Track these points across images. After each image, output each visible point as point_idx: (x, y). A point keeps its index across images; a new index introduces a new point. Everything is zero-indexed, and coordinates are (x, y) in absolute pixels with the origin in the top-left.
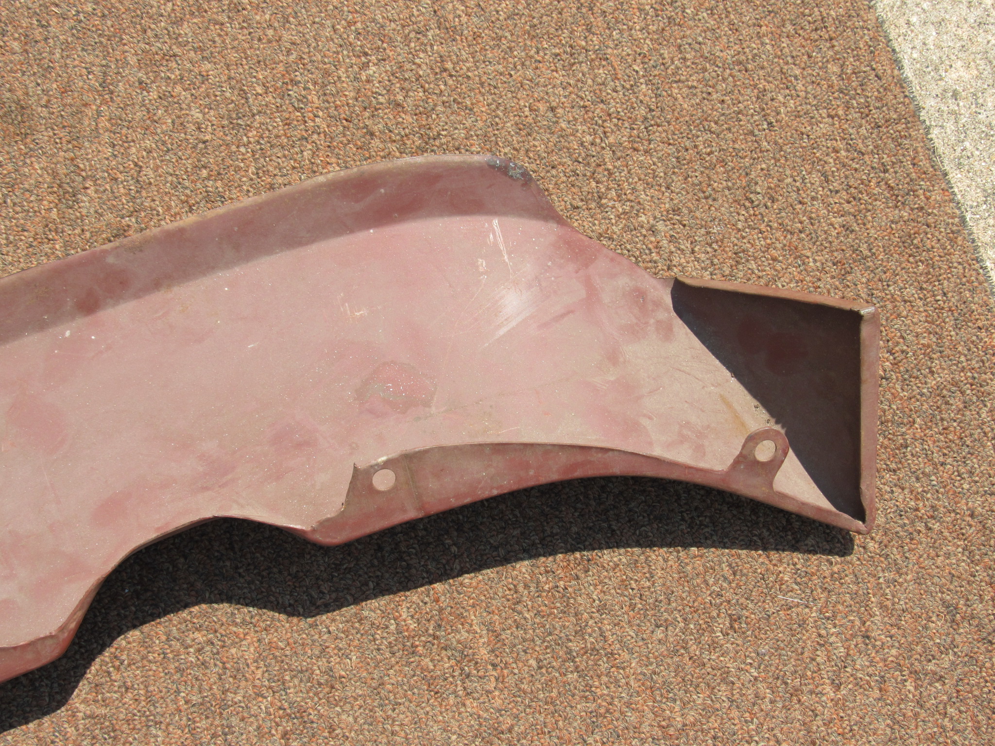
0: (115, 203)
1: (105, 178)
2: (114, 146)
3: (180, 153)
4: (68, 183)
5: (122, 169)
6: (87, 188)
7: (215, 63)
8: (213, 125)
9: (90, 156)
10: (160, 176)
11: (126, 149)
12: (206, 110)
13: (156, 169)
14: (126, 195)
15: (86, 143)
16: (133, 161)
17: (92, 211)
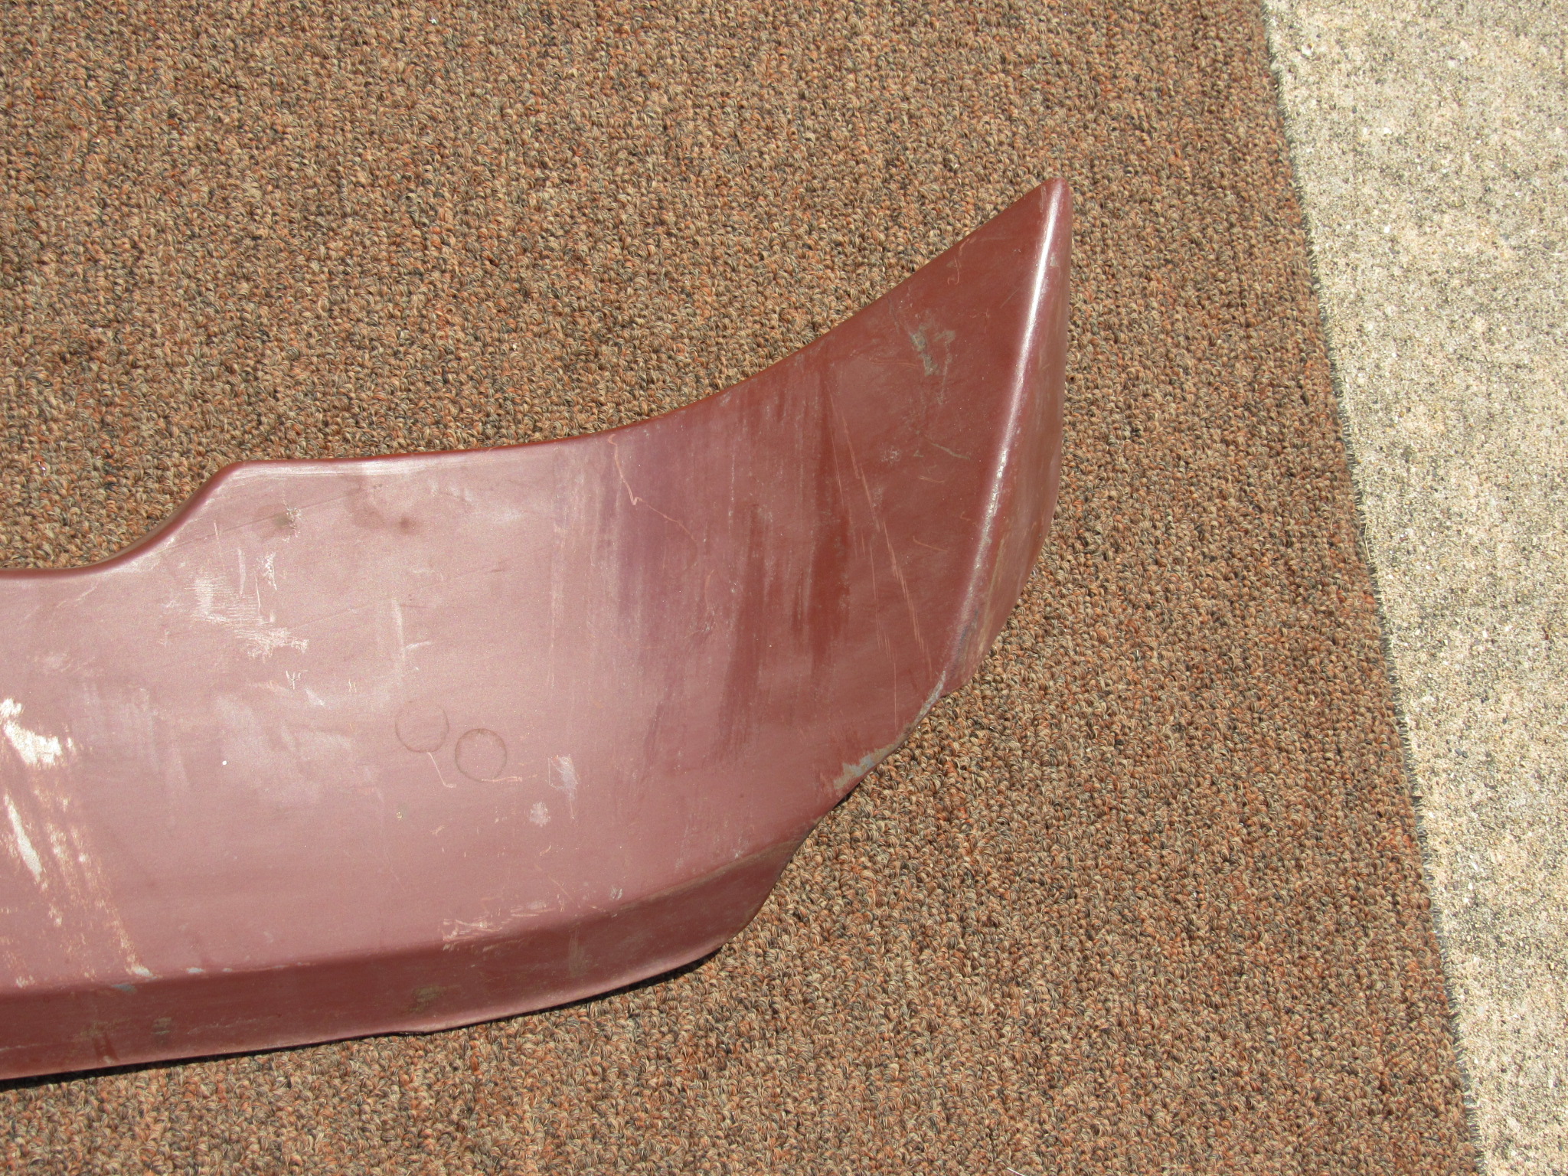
0: (85, 298)
1: (78, 255)
2: (105, 205)
3: (211, 246)
4: (14, 247)
5: (109, 246)
6: (44, 263)
7: (300, 117)
8: (275, 214)
9: (60, 212)
10: (170, 275)
11: (122, 217)
12: (270, 188)
13: (166, 261)
14: (107, 290)
15: (59, 190)
16: (130, 239)
17: (44, 302)
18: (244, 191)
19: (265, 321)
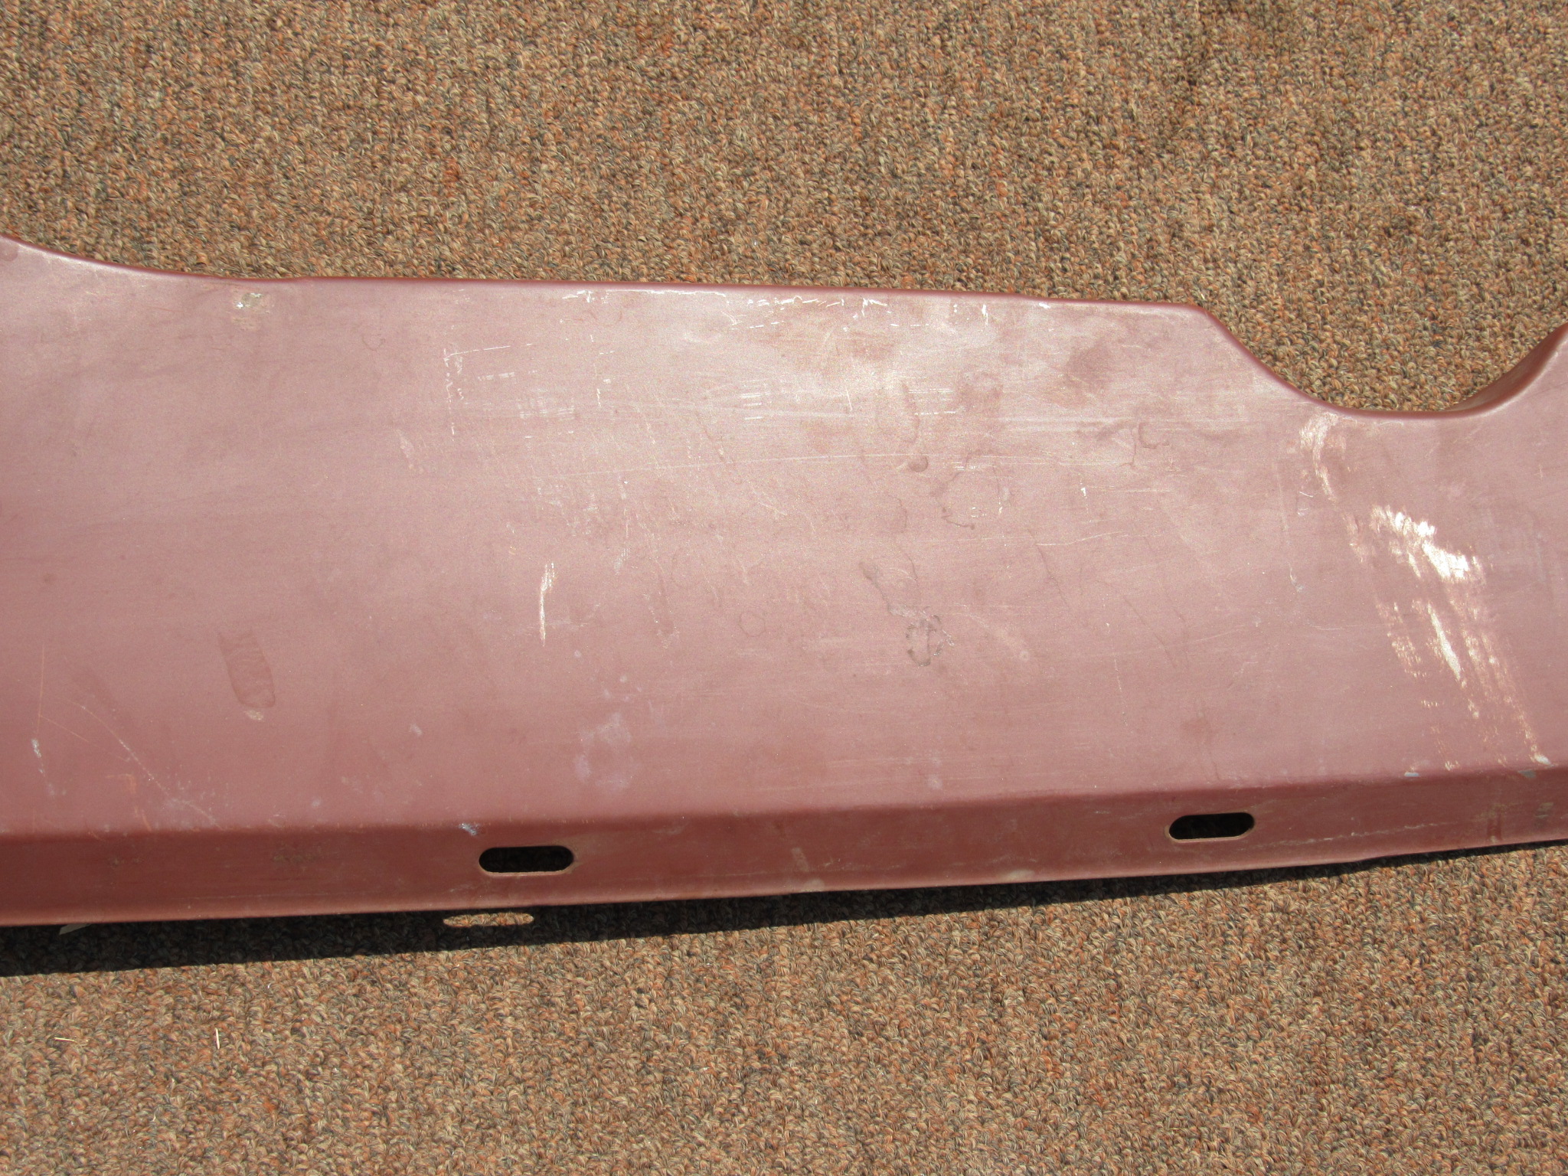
18: (1518, 85)
19: (1550, 199)
